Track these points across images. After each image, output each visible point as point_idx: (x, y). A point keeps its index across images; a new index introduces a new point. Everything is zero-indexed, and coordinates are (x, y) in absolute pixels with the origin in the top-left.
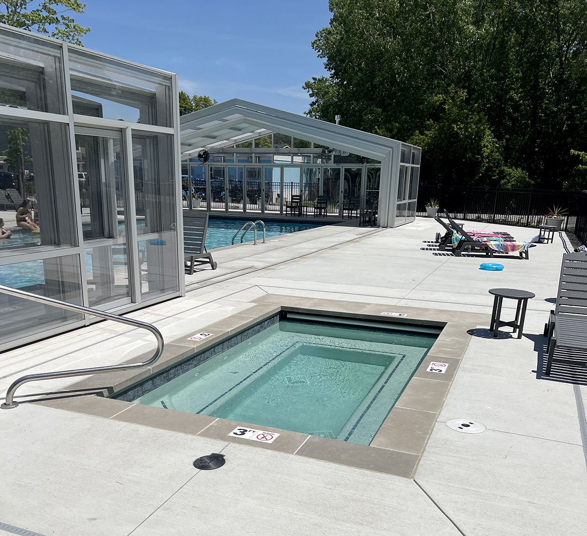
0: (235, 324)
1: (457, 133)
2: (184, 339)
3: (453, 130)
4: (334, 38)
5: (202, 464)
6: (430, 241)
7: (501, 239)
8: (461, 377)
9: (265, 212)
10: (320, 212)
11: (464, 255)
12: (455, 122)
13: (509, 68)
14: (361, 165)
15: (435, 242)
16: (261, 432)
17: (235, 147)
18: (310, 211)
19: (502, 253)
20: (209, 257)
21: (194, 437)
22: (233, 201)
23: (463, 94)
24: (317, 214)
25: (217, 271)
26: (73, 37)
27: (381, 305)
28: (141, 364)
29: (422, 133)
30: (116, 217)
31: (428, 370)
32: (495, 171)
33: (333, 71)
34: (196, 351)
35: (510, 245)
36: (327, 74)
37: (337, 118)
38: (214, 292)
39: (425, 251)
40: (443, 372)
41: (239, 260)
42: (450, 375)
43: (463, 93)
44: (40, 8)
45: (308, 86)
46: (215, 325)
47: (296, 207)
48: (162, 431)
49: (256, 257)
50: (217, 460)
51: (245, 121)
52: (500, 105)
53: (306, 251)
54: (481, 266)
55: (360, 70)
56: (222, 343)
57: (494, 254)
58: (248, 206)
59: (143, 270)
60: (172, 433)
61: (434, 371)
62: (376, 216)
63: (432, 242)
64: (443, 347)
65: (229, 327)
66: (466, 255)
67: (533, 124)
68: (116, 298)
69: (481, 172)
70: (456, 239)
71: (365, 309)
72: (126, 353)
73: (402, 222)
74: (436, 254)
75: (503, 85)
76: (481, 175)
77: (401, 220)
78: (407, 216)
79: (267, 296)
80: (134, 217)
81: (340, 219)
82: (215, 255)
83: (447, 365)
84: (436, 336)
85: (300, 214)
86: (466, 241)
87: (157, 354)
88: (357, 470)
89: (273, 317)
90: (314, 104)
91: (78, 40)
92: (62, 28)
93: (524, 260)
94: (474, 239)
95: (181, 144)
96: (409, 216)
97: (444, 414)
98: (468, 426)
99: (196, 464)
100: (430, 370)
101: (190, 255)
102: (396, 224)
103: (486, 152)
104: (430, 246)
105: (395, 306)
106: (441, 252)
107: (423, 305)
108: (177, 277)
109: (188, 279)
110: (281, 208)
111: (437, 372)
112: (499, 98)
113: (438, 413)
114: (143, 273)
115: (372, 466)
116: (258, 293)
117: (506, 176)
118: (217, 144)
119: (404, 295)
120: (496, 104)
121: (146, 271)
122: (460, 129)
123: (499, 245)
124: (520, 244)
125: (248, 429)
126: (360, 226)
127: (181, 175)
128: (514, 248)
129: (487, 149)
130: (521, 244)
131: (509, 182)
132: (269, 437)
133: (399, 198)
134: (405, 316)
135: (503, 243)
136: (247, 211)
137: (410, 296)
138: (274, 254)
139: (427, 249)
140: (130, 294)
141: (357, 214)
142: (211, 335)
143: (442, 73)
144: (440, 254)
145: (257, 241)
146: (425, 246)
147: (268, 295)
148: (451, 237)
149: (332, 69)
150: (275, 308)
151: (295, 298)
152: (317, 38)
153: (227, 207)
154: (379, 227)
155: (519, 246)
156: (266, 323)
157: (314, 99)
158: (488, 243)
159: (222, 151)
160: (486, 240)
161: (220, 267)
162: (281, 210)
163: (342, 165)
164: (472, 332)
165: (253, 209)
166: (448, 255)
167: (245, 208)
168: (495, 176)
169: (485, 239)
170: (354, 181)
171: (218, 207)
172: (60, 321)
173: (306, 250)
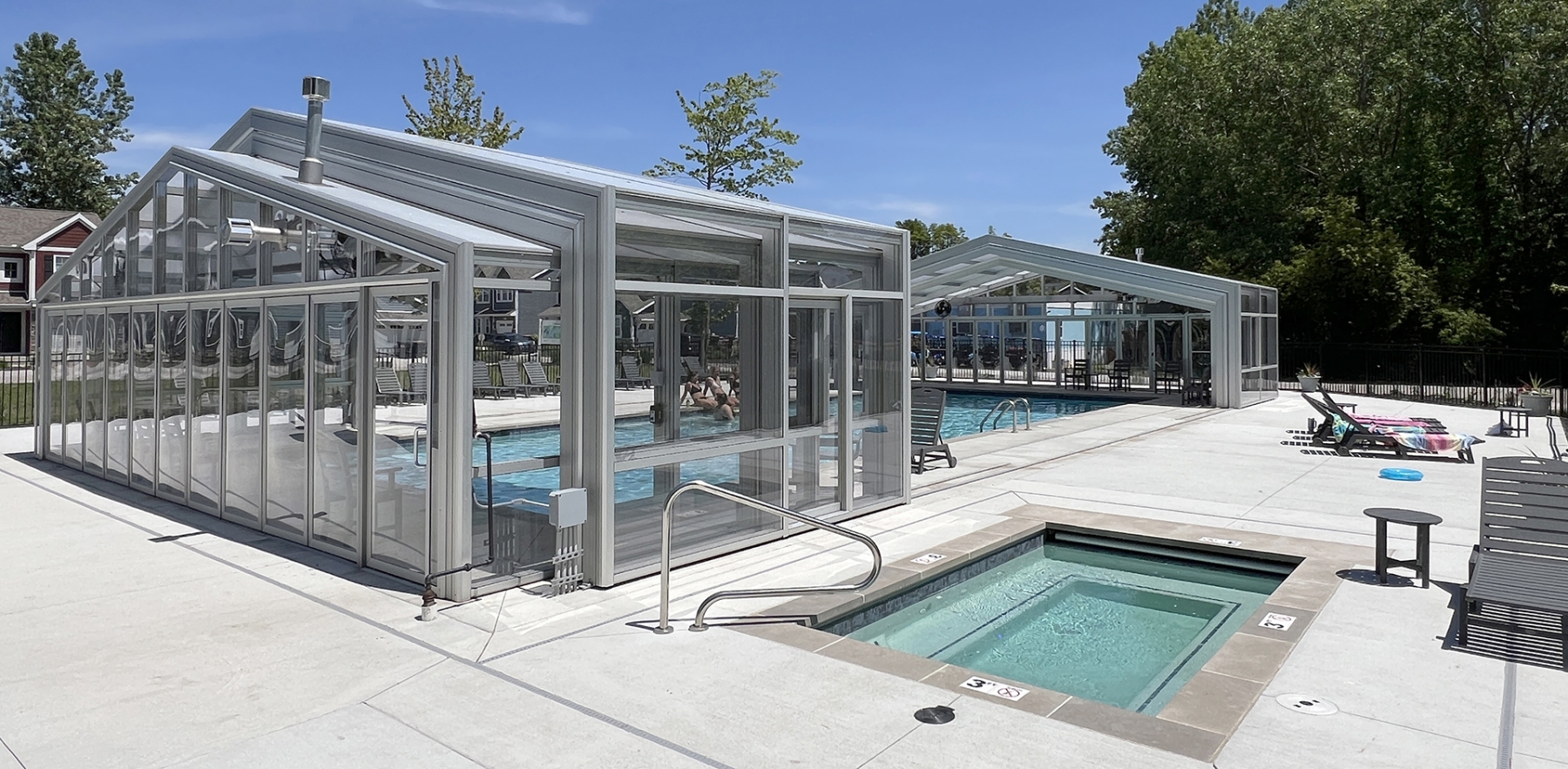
0: (978, 545)
1: (1347, 261)
2: (907, 561)
3: (1341, 256)
4: (1135, 140)
5: (925, 716)
6: (1300, 430)
7: (1421, 429)
8: (1313, 637)
9: (1034, 383)
10: (1120, 384)
11: (1355, 455)
12: (1343, 243)
13: (1426, 162)
14: (1181, 315)
15: (1308, 433)
16: (1006, 686)
17: (988, 295)
18: (1103, 382)
19: (1421, 451)
20: (945, 449)
21: (916, 683)
22: (986, 366)
23: (1352, 205)
24: (1114, 387)
25: (957, 470)
26: (782, 171)
27: (1200, 526)
28: (852, 587)
29: (1287, 262)
30: (828, 392)
31: (1262, 624)
32: (1426, 315)
33: (1136, 182)
34: (922, 578)
35: (1436, 441)
36: (1127, 187)
37: (1139, 252)
38: (951, 499)
39: (1289, 446)
40: (1285, 629)
41: (990, 455)
42: (1295, 634)
43: (1350, 203)
44: (746, 143)
45: (1098, 203)
46: (950, 544)
47: (1080, 376)
48: (876, 672)
49: (1014, 451)
50: (945, 714)
51: (1002, 263)
52: (1421, 216)
53: (1091, 443)
54: (1381, 472)
55: (1178, 179)
56: (958, 569)
57: (1409, 454)
58: (1008, 373)
59: (857, 467)
60: (888, 676)
61: (1270, 626)
62: (1210, 389)
63: (1303, 432)
64: (1293, 593)
65: (969, 548)
66: (1359, 453)
67: (1486, 242)
68: (821, 503)
69: (1400, 318)
70: (1340, 428)
71: (1175, 531)
72: (833, 575)
73: (1255, 399)
74: (1306, 452)
75: (1420, 186)
76: (1400, 321)
77: (1253, 396)
78: (1263, 390)
79: (1026, 508)
80: (850, 392)
81: (1152, 394)
82: (955, 447)
83: (1293, 619)
84: (1284, 577)
85: (1087, 387)
86: (1356, 432)
87: (873, 575)
88: (1134, 745)
89: (1035, 537)
90: (1108, 227)
91: (787, 175)
92: (769, 162)
93: (1466, 464)
94: (1369, 430)
95: (912, 295)
96: (1267, 390)
97: (1275, 685)
98: (1311, 704)
99: (917, 715)
100: (1266, 624)
101: (920, 447)
102: (1243, 402)
103: (1404, 286)
104: (1298, 438)
105: (1224, 529)
106: (1315, 449)
107: (1271, 530)
108: (899, 477)
109: (916, 480)
110: (1058, 376)
111: (1276, 627)
112: (1417, 206)
113: (1266, 683)
114: (856, 470)
115: (1155, 742)
116: (1014, 503)
117: (1447, 323)
118: (961, 293)
119: (1241, 513)
120: (1411, 214)
121: (861, 468)
122: (1353, 254)
123: (1415, 440)
124: (1454, 439)
125: (987, 681)
126: (1183, 405)
127: (910, 332)
128: (1444, 445)
129: (1406, 282)
130: (1457, 437)
131: (1455, 332)
132: (1014, 693)
133: (1245, 363)
134: (1237, 545)
135: (1422, 436)
136: (1006, 382)
137: (1250, 516)
138: (1042, 445)
139: (1292, 443)
140: (840, 499)
141: (1179, 386)
142: (943, 557)
143: (1311, 176)
144: (1314, 453)
145: (1018, 427)
146: (1290, 438)
147: (1029, 505)
148: (1331, 426)
149: (1134, 180)
150: (1036, 523)
151: (1068, 512)
152: (1109, 140)
153: (975, 376)
154: (1215, 407)
155: (1453, 441)
156: (1024, 545)
157: (1109, 221)
158: (1394, 436)
159: (969, 302)
160: (1392, 431)
161: (961, 465)
162: (1058, 379)
163: (1149, 316)
164: (1344, 574)
165: (1015, 378)
166: (1327, 453)
167: (1002, 377)
168: (1427, 323)
169: (1390, 429)
170: (1170, 339)
171: (962, 376)
172: (753, 530)
173: (1092, 441)
